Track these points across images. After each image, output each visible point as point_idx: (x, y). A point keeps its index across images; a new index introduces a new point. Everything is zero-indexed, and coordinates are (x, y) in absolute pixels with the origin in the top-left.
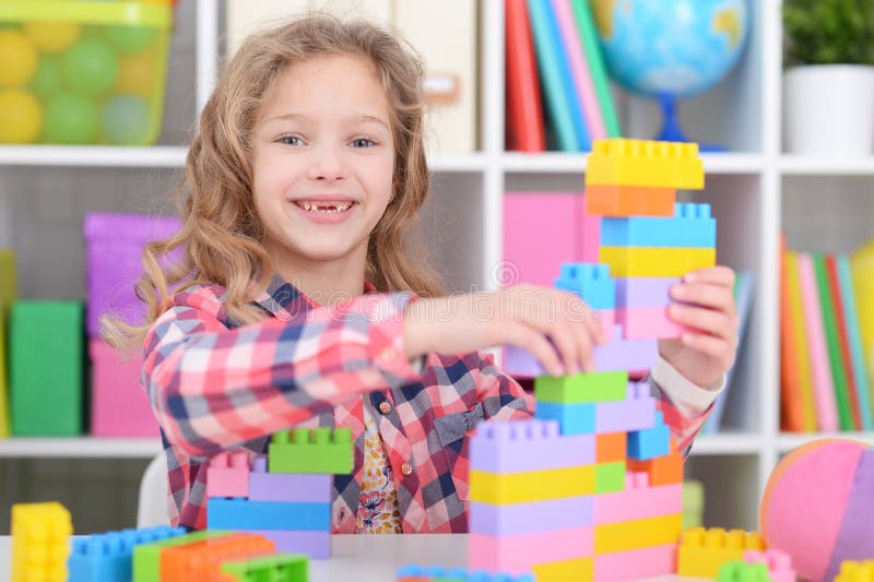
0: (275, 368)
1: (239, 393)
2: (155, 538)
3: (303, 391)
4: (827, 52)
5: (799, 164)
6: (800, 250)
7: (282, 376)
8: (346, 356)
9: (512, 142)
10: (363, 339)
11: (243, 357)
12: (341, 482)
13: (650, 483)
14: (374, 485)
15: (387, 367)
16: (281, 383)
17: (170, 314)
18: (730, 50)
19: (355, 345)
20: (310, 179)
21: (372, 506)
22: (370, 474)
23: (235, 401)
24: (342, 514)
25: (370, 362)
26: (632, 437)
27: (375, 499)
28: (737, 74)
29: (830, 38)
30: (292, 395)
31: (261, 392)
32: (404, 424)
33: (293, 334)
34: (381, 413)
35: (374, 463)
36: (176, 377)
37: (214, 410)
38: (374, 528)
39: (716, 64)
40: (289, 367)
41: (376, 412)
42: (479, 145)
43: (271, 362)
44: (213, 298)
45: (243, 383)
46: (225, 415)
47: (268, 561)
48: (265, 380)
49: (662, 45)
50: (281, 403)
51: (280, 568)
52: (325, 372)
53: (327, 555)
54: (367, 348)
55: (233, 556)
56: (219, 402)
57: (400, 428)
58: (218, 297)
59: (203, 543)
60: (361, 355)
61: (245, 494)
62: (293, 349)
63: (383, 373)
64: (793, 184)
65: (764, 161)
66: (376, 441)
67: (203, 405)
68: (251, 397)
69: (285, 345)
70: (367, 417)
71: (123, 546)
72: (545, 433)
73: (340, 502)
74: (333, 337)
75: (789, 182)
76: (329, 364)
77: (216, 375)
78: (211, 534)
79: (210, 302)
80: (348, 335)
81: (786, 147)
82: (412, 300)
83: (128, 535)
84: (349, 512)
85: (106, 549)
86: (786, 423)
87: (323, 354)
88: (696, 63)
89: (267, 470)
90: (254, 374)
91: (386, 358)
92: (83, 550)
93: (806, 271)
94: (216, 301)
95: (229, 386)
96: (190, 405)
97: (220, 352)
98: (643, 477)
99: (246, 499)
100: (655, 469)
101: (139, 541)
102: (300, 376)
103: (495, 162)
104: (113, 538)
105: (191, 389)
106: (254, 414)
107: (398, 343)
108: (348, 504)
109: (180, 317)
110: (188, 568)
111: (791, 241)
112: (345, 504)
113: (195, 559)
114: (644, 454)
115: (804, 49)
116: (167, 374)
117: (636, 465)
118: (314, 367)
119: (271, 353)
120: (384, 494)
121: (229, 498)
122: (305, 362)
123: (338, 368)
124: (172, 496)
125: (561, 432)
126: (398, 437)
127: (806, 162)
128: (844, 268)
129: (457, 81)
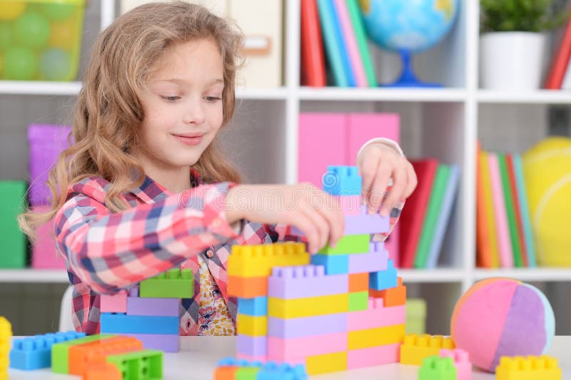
0: (146, 237)
1: (125, 255)
2: (66, 339)
3: (166, 250)
4: (508, 24)
5: (490, 96)
6: (490, 151)
7: (150, 241)
8: (189, 226)
9: (304, 80)
10: (199, 214)
11: (126, 231)
12: (186, 303)
13: (385, 305)
14: (208, 303)
15: (216, 231)
16: (150, 245)
17: (73, 201)
18: (446, 22)
19: (195, 218)
20: (186, 123)
21: (207, 316)
22: (205, 296)
23: (123, 260)
24: (189, 324)
25: (205, 228)
26: (373, 276)
27: (209, 312)
28: (450, 39)
29: (510, 15)
30: (159, 253)
31: (139, 253)
32: (223, 262)
33: (156, 213)
34: (208, 257)
35: (207, 288)
36: (85, 246)
37: (111, 266)
38: (210, 330)
39: (436, 31)
40: (154, 235)
41: (205, 257)
42: (283, 82)
43: (143, 233)
44: (100, 188)
45: (126, 248)
46: (118, 269)
47: (138, 355)
48: (140, 245)
49: (402, 19)
50: (152, 258)
51: (145, 359)
52: (177, 237)
53: (177, 349)
54: (203, 219)
55: (116, 351)
56: (113, 261)
57: (221, 265)
58: (103, 187)
59: (98, 342)
60: (199, 225)
61: (125, 311)
62: (156, 223)
63: (215, 235)
64: (485, 109)
65: (467, 94)
66: (208, 274)
67: (104, 264)
68: (133, 256)
69: (152, 221)
70: (200, 260)
71: (45, 344)
72: (315, 273)
73: (187, 315)
74: (180, 215)
75: (483, 107)
76: (180, 231)
77: (109, 244)
78: (102, 336)
79: (98, 191)
80: (191, 212)
81: (481, 84)
82: (230, 187)
83: (49, 337)
84: (193, 322)
85: (35, 347)
86: (480, 262)
87: (175, 225)
88: (424, 30)
89: (139, 295)
90: (133, 241)
91: (215, 225)
92: (20, 346)
93: (493, 164)
94: (102, 190)
95: (119, 250)
96: (96, 264)
97: (111, 228)
98: (380, 301)
99: (125, 314)
100: (388, 296)
101: (56, 341)
102: (162, 241)
103: (294, 93)
104: (39, 339)
105: (95, 253)
106: (135, 266)
107: (223, 215)
108: (192, 317)
109: (80, 204)
110: (86, 359)
111: (484, 146)
112: (190, 317)
113: (91, 353)
114: (381, 287)
115: (493, 22)
116: (79, 244)
117: (375, 293)
118: (170, 234)
119: (142, 227)
120: (215, 308)
121: (114, 313)
122: (164, 231)
123: (186, 234)
124: (75, 314)
125: (326, 273)
126: (220, 271)
127: (494, 95)
128: (518, 163)
129: (269, 41)
